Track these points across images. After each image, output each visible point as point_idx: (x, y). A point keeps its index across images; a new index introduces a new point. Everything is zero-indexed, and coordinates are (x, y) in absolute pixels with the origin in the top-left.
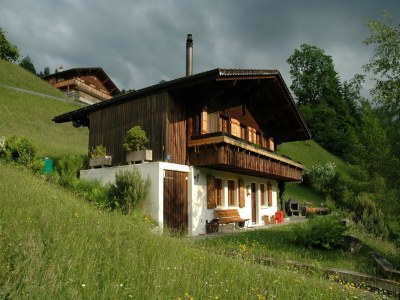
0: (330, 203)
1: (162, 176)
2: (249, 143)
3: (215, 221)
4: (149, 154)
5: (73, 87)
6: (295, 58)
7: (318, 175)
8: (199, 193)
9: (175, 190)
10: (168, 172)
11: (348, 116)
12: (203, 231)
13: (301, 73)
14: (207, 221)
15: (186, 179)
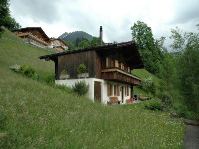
0: (150, 95)
1: (93, 83)
4: (87, 75)
5: (27, 36)
6: (134, 27)
7: (145, 83)
10: (95, 82)
11: (157, 56)
13: (137, 34)
14: (107, 101)
15: (101, 84)
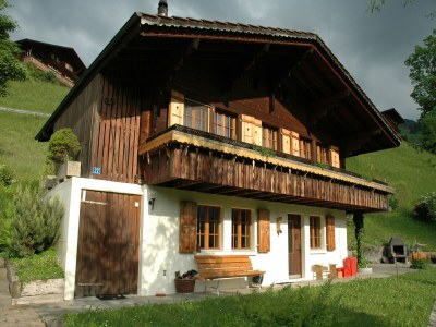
2: (285, 156)
3: (191, 273)
4: (74, 167)
8: (161, 229)
9: (108, 223)
10: (91, 193)
12: (167, 287)
14: (177, 274)
15: (137, 204)
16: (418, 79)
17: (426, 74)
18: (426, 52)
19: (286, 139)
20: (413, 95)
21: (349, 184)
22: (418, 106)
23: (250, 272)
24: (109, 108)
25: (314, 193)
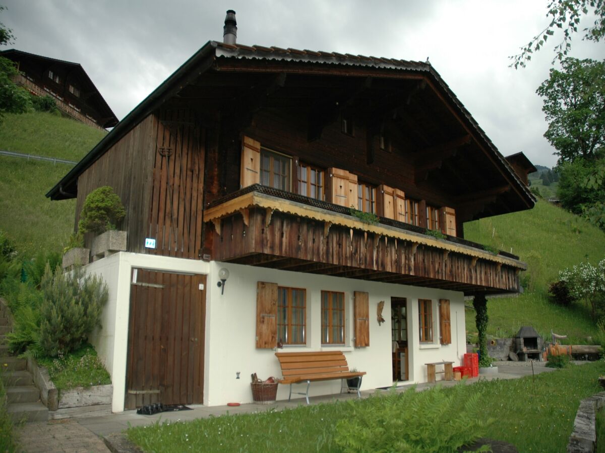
4: (119, 238)
14: (254, 377)
15: (201, 287)
16: (554, 113)
17: (564, 107)
18: (564, 77)
19: (388, 199)
20: (548, 135)
21: (469, 258)
22: (554, 149)
23: (345, 373)
24: (165, 160)
25: (426, 271)
